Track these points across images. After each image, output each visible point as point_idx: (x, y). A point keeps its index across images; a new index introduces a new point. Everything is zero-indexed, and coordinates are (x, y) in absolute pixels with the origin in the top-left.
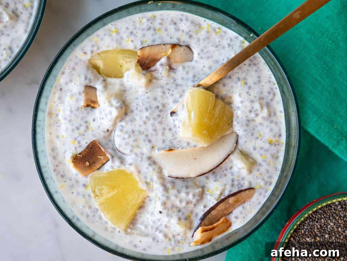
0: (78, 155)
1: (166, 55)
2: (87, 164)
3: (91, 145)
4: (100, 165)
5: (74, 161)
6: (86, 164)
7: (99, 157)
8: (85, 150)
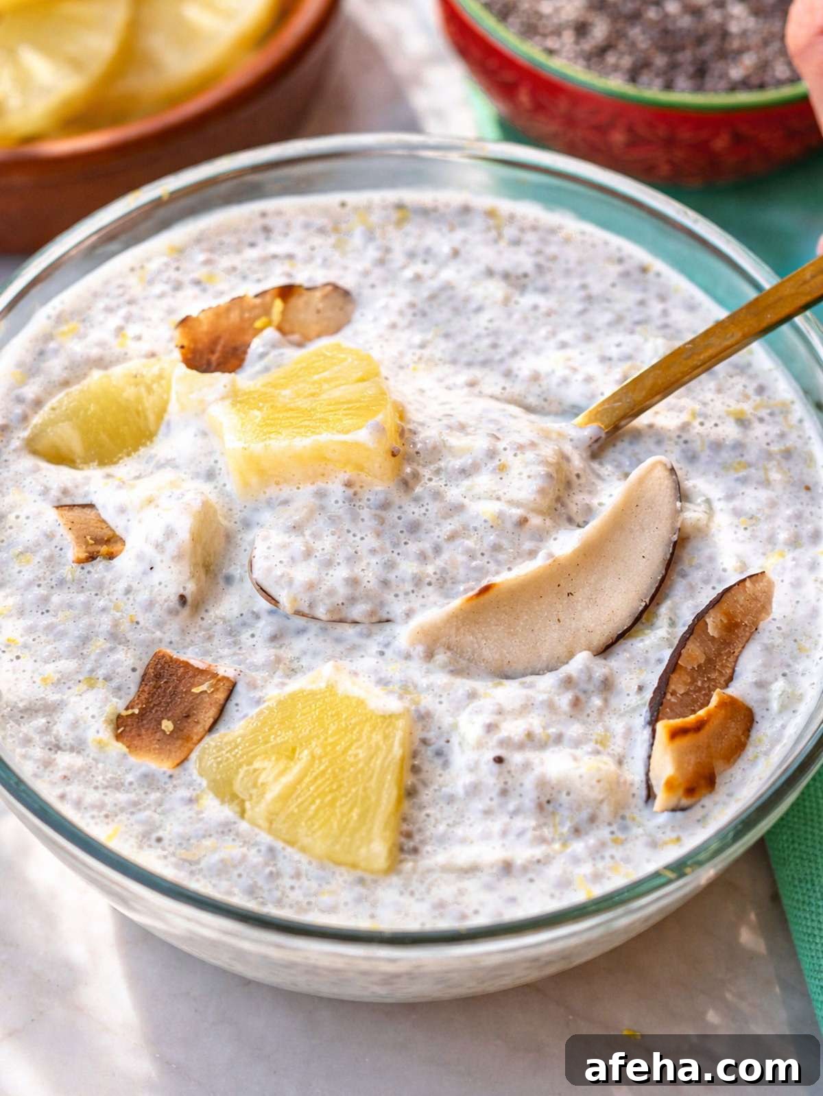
0: (124, 713)
1: (269, 324)
2: (167, 725)
3: (151, 671)
4: (212, 713)
5: (120, 731)
6: (163, 727)
7: (196, 690)
8: (140, 692)
